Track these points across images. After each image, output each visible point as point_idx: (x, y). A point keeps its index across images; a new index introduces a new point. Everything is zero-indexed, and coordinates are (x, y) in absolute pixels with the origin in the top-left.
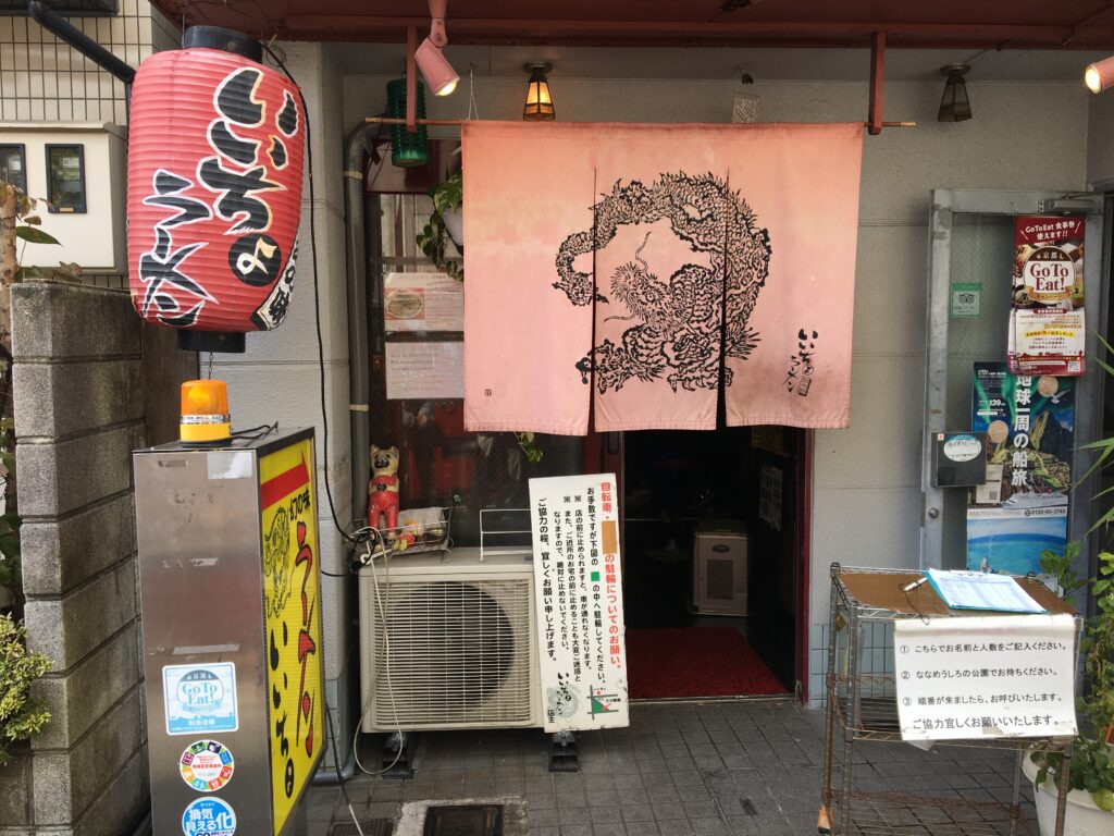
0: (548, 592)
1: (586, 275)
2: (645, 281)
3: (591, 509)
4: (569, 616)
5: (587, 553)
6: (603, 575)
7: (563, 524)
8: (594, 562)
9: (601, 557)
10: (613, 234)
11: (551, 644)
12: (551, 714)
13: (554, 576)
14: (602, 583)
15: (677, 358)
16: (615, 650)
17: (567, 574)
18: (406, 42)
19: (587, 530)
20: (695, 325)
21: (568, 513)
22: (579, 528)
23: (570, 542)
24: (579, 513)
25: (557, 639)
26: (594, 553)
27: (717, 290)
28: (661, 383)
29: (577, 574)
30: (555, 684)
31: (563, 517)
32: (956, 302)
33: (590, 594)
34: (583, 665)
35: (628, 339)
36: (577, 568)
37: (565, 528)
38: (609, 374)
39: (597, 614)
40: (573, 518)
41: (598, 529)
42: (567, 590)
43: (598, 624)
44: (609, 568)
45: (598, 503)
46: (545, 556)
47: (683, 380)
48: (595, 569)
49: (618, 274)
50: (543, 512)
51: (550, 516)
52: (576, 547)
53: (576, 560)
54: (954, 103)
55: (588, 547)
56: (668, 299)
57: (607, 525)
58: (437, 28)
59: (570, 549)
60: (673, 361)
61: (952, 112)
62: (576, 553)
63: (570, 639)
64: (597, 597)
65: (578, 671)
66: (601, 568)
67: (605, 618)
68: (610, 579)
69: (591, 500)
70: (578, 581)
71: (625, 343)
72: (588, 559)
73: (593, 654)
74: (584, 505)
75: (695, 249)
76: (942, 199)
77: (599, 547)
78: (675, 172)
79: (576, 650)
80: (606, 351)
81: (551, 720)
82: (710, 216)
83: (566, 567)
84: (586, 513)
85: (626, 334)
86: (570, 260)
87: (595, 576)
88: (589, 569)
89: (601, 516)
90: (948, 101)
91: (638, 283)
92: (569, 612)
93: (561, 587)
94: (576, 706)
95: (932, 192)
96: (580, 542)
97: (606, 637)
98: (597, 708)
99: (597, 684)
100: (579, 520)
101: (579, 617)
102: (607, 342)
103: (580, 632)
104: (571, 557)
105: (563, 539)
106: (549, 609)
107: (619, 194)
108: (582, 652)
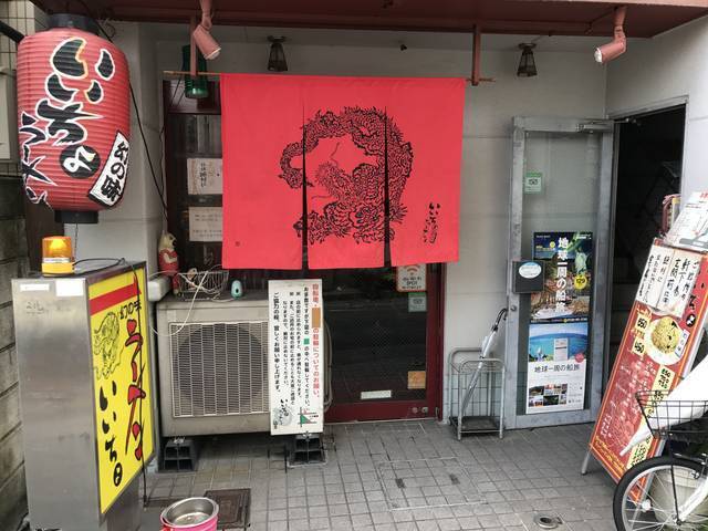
0: (277, 350)
1: (298, 170)
2: (337, 174)
3: (306, 300)
4: (289, 365)
5: (302, 327)
6: (311, 342)
7: (288, 309)
8: (306, 333)
9: (311, 330)
10: (316, 144)
11: (277, 382)
12: (276, 424)
13: (281, 342)
14: (311, 345)
15: (358, 222)
16: (316, 386)
17: (289, 340)
18: (189, 23)
19: (303, 313)
20: (369, 201)
21: (292, 303)
22: (298, 311)
23: (292, 320)
24: (298, 302)
25: (281, 379)
26: (307, 327)
27: (381, 180)
28: (349, 238)
29: (296, 340)
30: (279, 407)
31: (289, 305)
32: (527, 184)
33: (303, 353)
34: (296, 395)
35: (327, 211)
36: (296, 336)
37: (289, 311)
38: (315, 232)
39: (307, 364)
40: (295, 305)
41: (310, 312)
42: (289, 349)
43: (307, 370)
44: (315, 337)
45: (310, 297)
46: (277, 328)
47: (362, 236)
48: (306, 337)
49: (320, 170)
50: (276, 301)
51: (281, 304)
52: (295, 324)
53: (295, 331)
54: (526, 66)
55: (303, 323)
56: (351, 185)
57: (315, 311)
58: (205, 18)
59: (292, 325)
60: (356, 225)
61: (526, 70)
62: (295, 327)
63: (289, 379)
64: (307, 354)
65: (293, 399)
66: (310, 336)
67: (311, 367)
68: (316, 343)
69: (306, 295)
70: (296, 344)
71: (325, 213)
72: (303, 330)
73: (303, 388)
74: (301, 298)
75: (367, 154)
76: (519, 123)
77: (310, 324)
78: (353, 106)
79: (293, 386)
80: (313, 217)
81: (276, 427)
82: (375, 133)
83: (289, 336)
84: (303, 303)
85: (327, 207)
86: (289, 160)
87: (307, 341)
88: (303, 336)
89: (312, 305)
90: (523, 64)
91: (333, 175)
92: (289, 362)
93: (285, 347)
94: (291, 419)
95: (513, 119)
96: (298, 320)
97: (311, 377)
98: (303, 421)
99: (305, 406)
100: (298, 307)
101: (296, 366)
102: (313, 212)
103: (296, 375)
104: (292, 329)
105: (288, 318)
106: (277, 360)
107: (319, 119)
108: (296, 387)
